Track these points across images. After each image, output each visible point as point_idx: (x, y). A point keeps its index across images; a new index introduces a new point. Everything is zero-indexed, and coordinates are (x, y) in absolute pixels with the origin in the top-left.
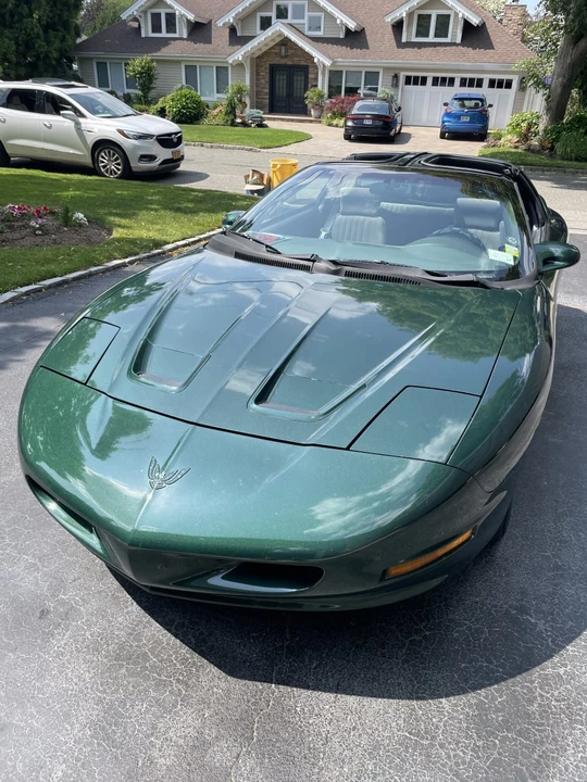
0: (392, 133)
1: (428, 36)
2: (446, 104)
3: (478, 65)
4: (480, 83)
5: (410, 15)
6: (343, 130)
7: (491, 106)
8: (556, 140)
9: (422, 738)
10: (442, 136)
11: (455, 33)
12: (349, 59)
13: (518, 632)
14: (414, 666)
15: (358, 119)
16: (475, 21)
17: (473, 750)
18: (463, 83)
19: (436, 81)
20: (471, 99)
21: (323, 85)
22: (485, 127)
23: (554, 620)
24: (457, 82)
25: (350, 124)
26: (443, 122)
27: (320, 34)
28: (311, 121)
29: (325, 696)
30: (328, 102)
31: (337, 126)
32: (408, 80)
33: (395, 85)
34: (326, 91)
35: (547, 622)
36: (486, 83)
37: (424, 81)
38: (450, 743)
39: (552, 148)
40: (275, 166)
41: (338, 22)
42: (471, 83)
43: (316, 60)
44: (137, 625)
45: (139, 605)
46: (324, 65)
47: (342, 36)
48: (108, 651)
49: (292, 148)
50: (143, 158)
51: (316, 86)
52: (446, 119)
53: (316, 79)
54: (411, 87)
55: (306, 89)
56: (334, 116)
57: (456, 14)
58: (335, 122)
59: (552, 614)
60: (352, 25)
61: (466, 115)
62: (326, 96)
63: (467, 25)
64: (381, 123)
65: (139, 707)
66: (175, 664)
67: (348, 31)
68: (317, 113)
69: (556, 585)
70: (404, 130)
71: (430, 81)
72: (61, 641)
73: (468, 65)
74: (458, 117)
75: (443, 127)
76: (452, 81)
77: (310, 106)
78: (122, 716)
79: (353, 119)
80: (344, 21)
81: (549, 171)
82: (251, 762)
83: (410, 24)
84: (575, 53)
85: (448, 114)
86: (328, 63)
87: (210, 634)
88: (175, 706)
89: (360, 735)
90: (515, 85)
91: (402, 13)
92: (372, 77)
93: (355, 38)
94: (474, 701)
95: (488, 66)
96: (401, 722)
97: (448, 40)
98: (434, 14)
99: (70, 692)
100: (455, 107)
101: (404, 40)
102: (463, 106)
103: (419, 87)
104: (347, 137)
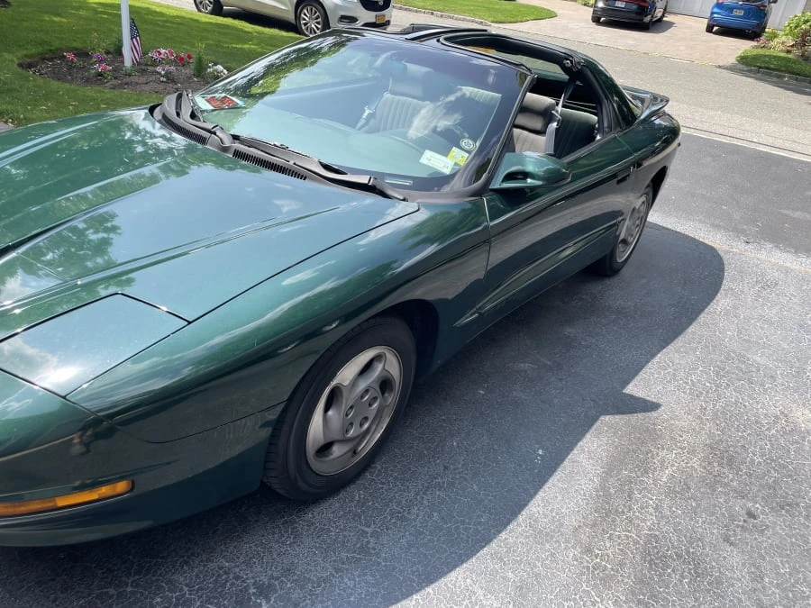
0: (647, 19)
6: (592, 10)
22: (763, 25)
25: (600, 4)
26: (712, 13)
50: (343, 18)
52: (716, 10)
61: (740, 8)
64: (635, 6)
70: (666, 18)
74: (730, 9)
75: (712, 19)
85: (719, 5)
104: (596, 19)
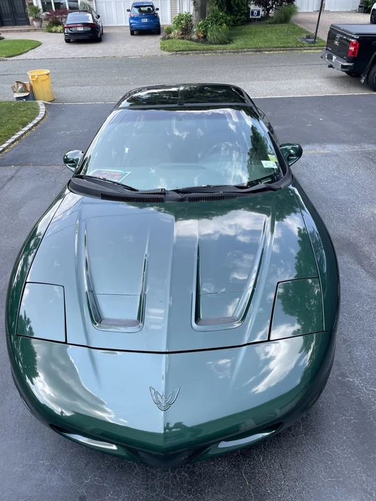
0: (99, 35)
2: (129, 11)
6: (63, 35)
7: (158, 9)
8: (205, 31)
9: (338, 477)
10: (132, 34)
13: (348, 390)
14: (311, 434)
15: (73, 27)
17: (364, 473)
20: (145, 6)
22: (158, 25)
23: (360, 375)
26: (131, 24)
28: (35, 30)
30: (44, 14)
31: (56, 32)
34: (40, 7)
35: (358, 378)
38: (352, 474)
39: (205, 37)
51: (32, 3)
55: (25, 6)
56: (51, 23)
58: (53, 29)
59: (357, 372)
61: (144, 17)
62: (42, 10)
64: (89, 29)
66: (186, 496)
68: (38, 24)
69: (350, 352)
70: (104, 31)
75: (131, 27)
77: (31, 19)
79: (69, 28)
81: (207, 53)
85: (132, 18)
87: (194, 466)
89: (308, 491)
96: (323, 473)
100: (136, 13)
102: (140, 11)
104: (68, 41)
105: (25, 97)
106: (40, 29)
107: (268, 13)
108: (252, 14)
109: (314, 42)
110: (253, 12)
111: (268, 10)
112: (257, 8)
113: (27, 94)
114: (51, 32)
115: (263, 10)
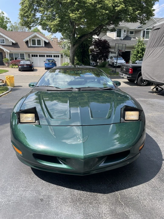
0: (32, 69)
1: (36, 45)
2: (45, 61)
3: (50, 52)
4: (51, 56)
5: (30, 39)
6: (18, 69)
7: (56, 61)
9: (155, 188)
10: (46, 69)
11: (43, 44)
12: (14, 50)
13: (152, 162)
15: (23, 65)
16: (47, 41)
18: (47, 56)
19: (40, 56)
21: (8, 57)
24: (46, 56)
25: (20, 67)
26: (45, 66)
27: (5, 44)
28: (6, 67)
29: (129, 189)
30: (10, 61)
31: (14, 68)
32: (32, 56)
33: (29, 57)
34: (9, 59)
36: (53, 56)
37: (37, 56)
40: (7, 77)
41: (10, 41)
42: (49, 56)
43: (5, 51)
44: (71, 192)
45: (67, 188)
46: (7, 52)
47: (11, 44)
48: (69, 201)
49: (4, 74)
51: (6, 57)
53: (5, 56)
54: (34, 57)
55: (3, 59)
56: (13, 65)
57: (42, 40)
58: (14, 67)
60: (14, 42)
61: (51, 63)
62: (9, 60)
63: (45, 42)
64: (29, 66)
65: (91, 210)
66: (89, 197)
67: (13, 43)
68: (8, 65)
70: (34, 68)
71: (38, 56)
72: (54, 204)
73: (47, 52)
74: (49, 64)
75: (45, 67)
76: (44, 56)
77: (4, 63)
78: (89, 214)
79: (21, 66)
80: (11, 41)
82: (128, 209)
83: (30, 42)
84: (74, 48)
85: (46, 64)
86: (9, 51)
87: (91, 187)
88: (99, 206)
89: (143, 193)
90: (60, 56)
91: (28, 39)
92: (22, 55)
93: (15, 45)
94: (157, 177)
95: (52, 52)
96: (148, 187)
97: (41, 46)
98: (36, 40)
99: (69, 215)
100: (47, 62)
101: (29, 46)
102: (49, 61)
103: (36, 57)
104: (20, 70)
105: (2, 85)
106: (8, 66)
107: (97, 64)
108: (91, 64)
109: (115, 73)
110: (91, 63)
111: (97, 63)
112: (93, 62)
113: (4, 84)
114: (12, 68)
115: (95, 63)
